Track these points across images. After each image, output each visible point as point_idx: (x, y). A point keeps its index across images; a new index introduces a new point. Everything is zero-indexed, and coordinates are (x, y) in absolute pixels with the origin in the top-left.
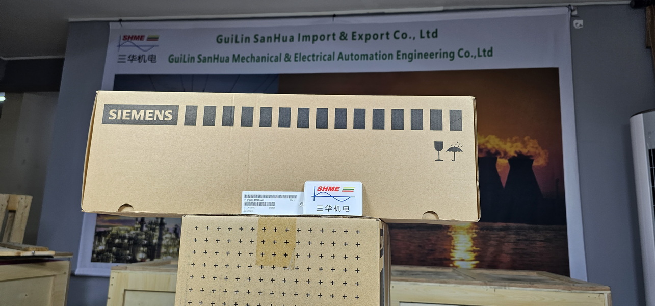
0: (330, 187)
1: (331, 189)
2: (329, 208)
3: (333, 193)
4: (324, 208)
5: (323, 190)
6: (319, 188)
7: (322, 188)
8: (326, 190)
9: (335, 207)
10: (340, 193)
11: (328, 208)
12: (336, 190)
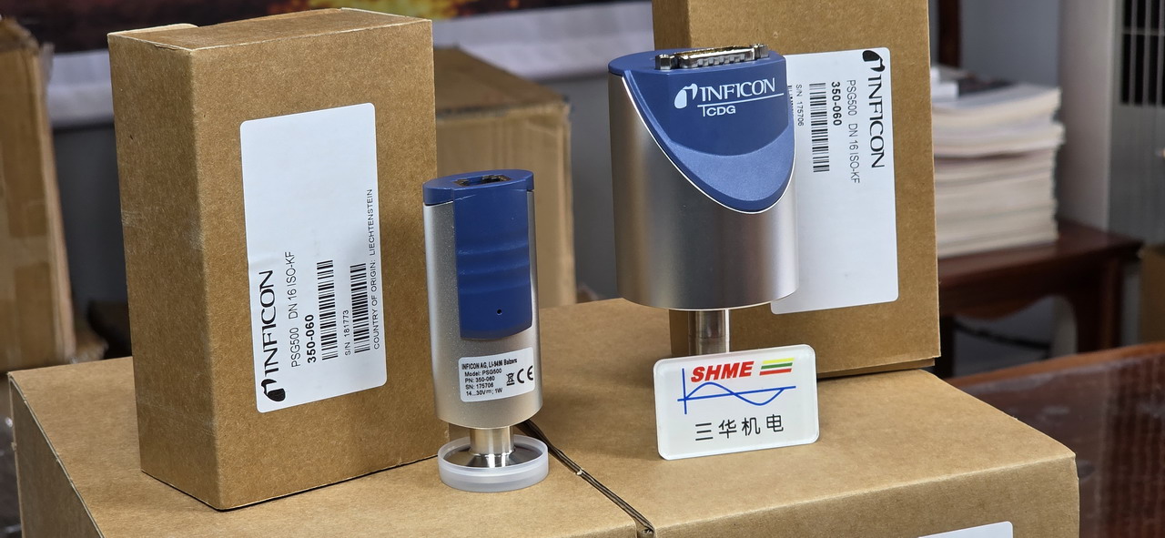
0: (727, 366)
1: (729, 371)
2: (728, 428)
3: (735, 383)
4: (715, 429)
5: (708, 378)
6: (695, 372)
7: (705, 373)
8: (716, 378)
9: (745, 423)
10: (754, 381)
11: (726, 428)
12: (743, 374)
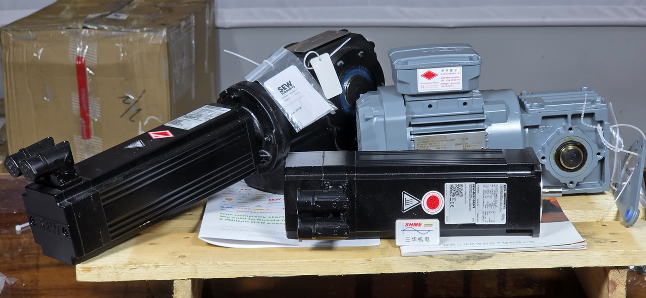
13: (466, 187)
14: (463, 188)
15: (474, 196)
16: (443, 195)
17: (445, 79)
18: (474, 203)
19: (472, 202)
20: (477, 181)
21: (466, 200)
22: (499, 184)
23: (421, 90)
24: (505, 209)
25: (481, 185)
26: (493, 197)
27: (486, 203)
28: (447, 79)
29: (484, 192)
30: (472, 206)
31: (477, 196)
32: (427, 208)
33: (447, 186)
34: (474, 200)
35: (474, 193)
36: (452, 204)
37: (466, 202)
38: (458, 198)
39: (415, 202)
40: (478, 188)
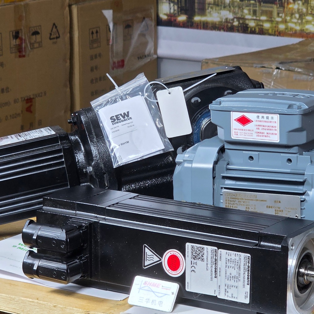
13: (207, 251)
14: (205, 252)
15: (216, 264)
16: (184, 256)
17: (260, 128)
18: (216, 271)
19: (214, 270)
20: (220, 246)
21: (207, 267)
22: (243, 255)
23: (234, 137)
24: (249, 286)
25: (223, 252)
26: (236, 268)
27: (228, 274)
28: (263, 128)
29: (226, 260)
30: (214, 276)
31: (219, 263)
32: (168, 268)
33: (188, 245)
34: (216, 269)
35: (216, 259)
36: (193, 268)
37: (207, 269)
38: (199, 262)
39: (156, 259)
40: (221, 254)
